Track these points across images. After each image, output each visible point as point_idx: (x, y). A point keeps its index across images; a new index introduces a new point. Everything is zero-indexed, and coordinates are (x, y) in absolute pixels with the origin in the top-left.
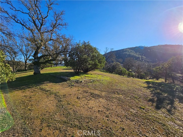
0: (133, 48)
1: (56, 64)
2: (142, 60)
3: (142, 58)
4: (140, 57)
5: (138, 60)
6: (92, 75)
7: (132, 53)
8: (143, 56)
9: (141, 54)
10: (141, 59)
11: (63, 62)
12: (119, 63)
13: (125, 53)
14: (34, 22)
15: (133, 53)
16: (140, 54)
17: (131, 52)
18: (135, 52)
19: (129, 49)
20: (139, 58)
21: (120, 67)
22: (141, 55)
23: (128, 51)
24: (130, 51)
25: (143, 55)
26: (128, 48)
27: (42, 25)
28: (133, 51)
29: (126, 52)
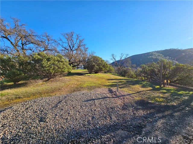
0: (161, 51)
1: (78, 68)
7: (160, 57)
8: (175, 61)
9: (172, 58)
11: (83, 66)
13: (151, 57)
14: (70, 46)
15: (161, 58)
16: (170, 58)
17: (159, 56)
18: (163, 56)
19: (156, 53)
21: (131, 72)
23: (155, 55)
24: (157, 54)
25: (174, 60)
26: (155, 52)
27: (73, 47)
28: (161, 55)
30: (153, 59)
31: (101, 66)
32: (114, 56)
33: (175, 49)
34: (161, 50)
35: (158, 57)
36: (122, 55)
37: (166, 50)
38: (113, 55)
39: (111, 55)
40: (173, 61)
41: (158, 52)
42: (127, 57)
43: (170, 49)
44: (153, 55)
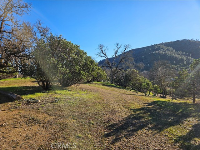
2: (189, 64)
3: (188, 60)
4: (185, 59)
5: (180, 65)
6: (70, 90)
7: (169, 52)
8: (190, 58)
9: (186, 53)
10: (185, 63)
12: (135, 71)
13: (157, 52)
15: (172, 53)
16: (184, 53)
17: (168, 50)
18: (174, 50)
19: (164, 46)
20: (182, 60)
21: (137, 78)
22: (185, 55)
23: (162, 48)
24: (166, 48)
25: (189, 56)
26: (163, 44)
28: (171, 48)
29: (158, 50)
30: (160, 54)
31: (77, 68)
32: (103, 49)
33: (190, 40)
34: (171, 41)
35: (167, 52)
36: (118, 47)
37: (178, 41)
38: (101, 47)
39: (98, 47)
40: (188, 58)
41: (167, 44)
42: (126, 51)
43: (183, 40)
44: (160, 50)
